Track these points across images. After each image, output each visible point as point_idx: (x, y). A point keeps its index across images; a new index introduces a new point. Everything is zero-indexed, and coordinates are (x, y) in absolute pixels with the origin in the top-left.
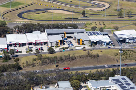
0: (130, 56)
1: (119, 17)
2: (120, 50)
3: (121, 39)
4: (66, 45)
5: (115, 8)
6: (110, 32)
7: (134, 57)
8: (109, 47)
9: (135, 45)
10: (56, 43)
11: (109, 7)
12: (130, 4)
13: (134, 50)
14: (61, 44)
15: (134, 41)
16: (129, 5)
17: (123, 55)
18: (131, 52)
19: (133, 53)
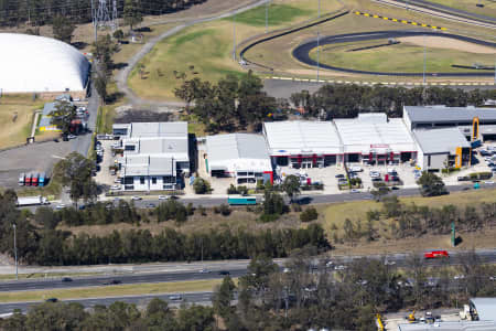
4: (483, 167)
10: (445, 156)
14: (464, 161)
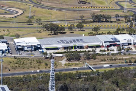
0: (23, 65)
1: (28, 24)
2: (15, 58)
3: (19, 47)
5: (28, 15)
6: (12, 40)
7: (27, 65)
8: (6, 55)
9: (32, 53)
11: (22, 14)
12: (44, 11)
13: (30, 58)
15: (33, 49)
16: (42, 12)
17: (17, 63)
18: (26, 61)
19: (28, 62)
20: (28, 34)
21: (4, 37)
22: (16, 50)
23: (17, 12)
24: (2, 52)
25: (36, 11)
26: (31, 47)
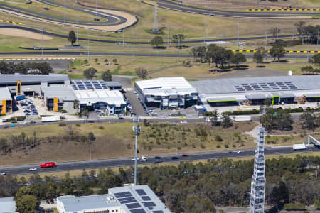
0: (167, 140)
1: (155, 48)
2: (146, 123)
3: (150, 100)
5: (149, 26)
6: (129, 82)
7: (176, 141)
8: (122, 116)
9: (181, 113)
11: (135, 23)
12: (184, 18)
13: (178, 124)
14: (8, 109)
15: (181, 104)
16: (180, 19)
17: (152, 136)
18: (171, 130)
19: (176, 132)
20: (162, 69)
21: (112, 75)
22: (143, 105)
23: (124, 20)
24: (113, 110)
25: (166, 16)
26: (178, 98)
